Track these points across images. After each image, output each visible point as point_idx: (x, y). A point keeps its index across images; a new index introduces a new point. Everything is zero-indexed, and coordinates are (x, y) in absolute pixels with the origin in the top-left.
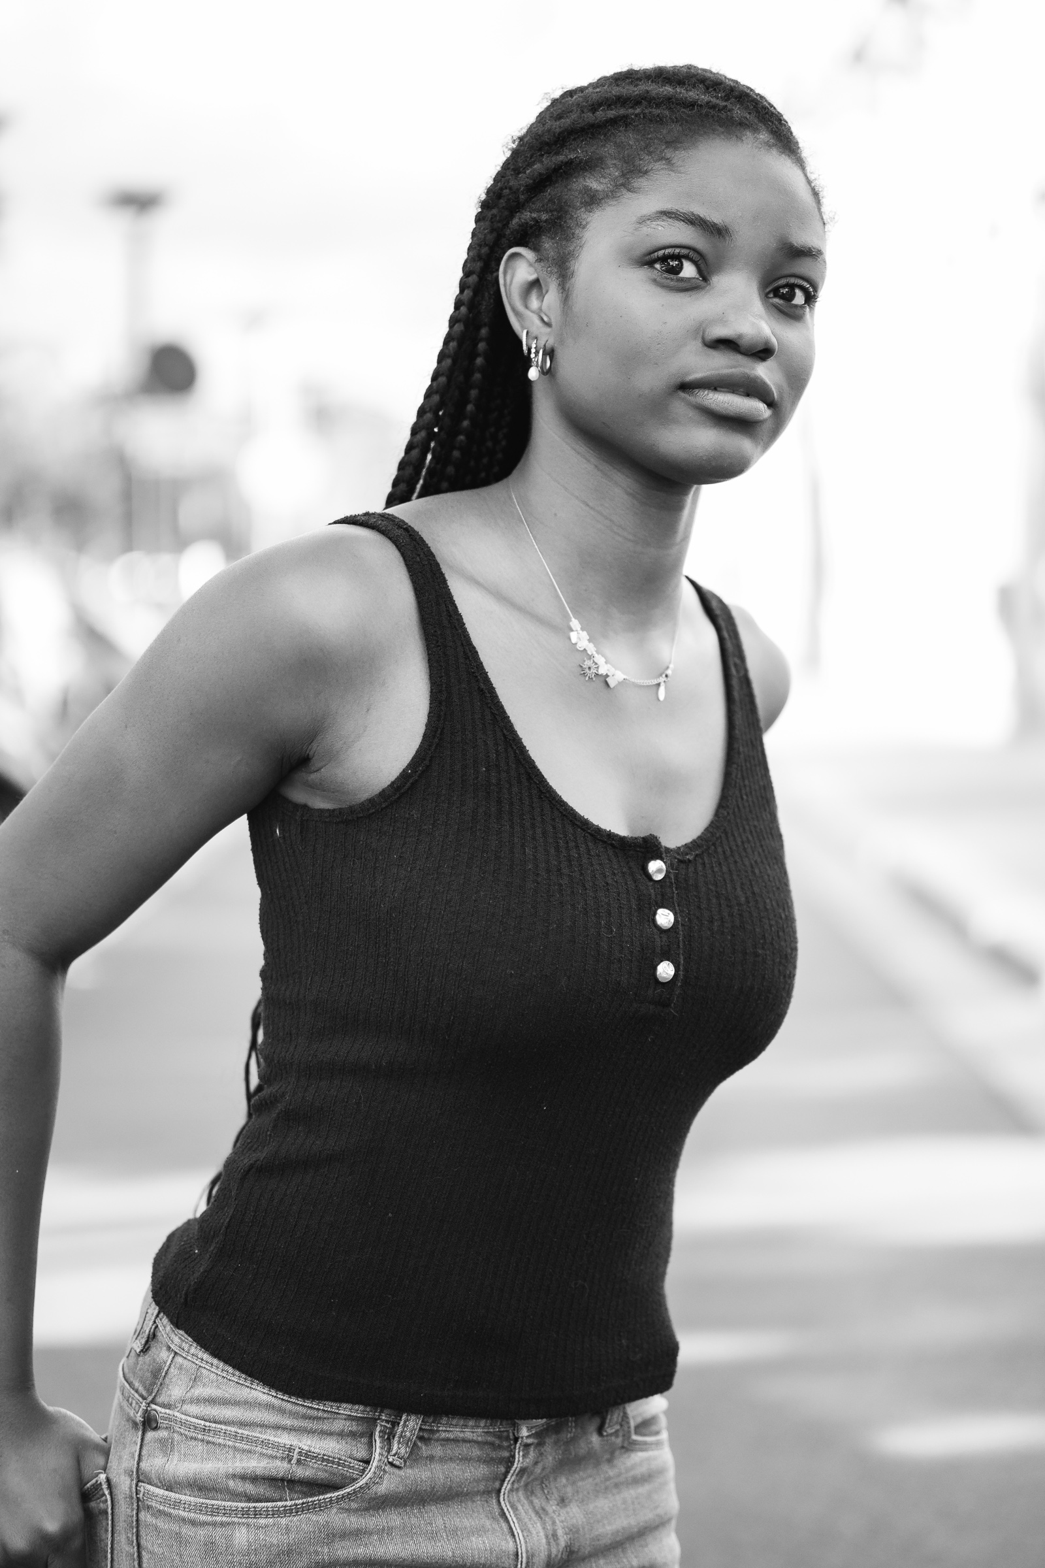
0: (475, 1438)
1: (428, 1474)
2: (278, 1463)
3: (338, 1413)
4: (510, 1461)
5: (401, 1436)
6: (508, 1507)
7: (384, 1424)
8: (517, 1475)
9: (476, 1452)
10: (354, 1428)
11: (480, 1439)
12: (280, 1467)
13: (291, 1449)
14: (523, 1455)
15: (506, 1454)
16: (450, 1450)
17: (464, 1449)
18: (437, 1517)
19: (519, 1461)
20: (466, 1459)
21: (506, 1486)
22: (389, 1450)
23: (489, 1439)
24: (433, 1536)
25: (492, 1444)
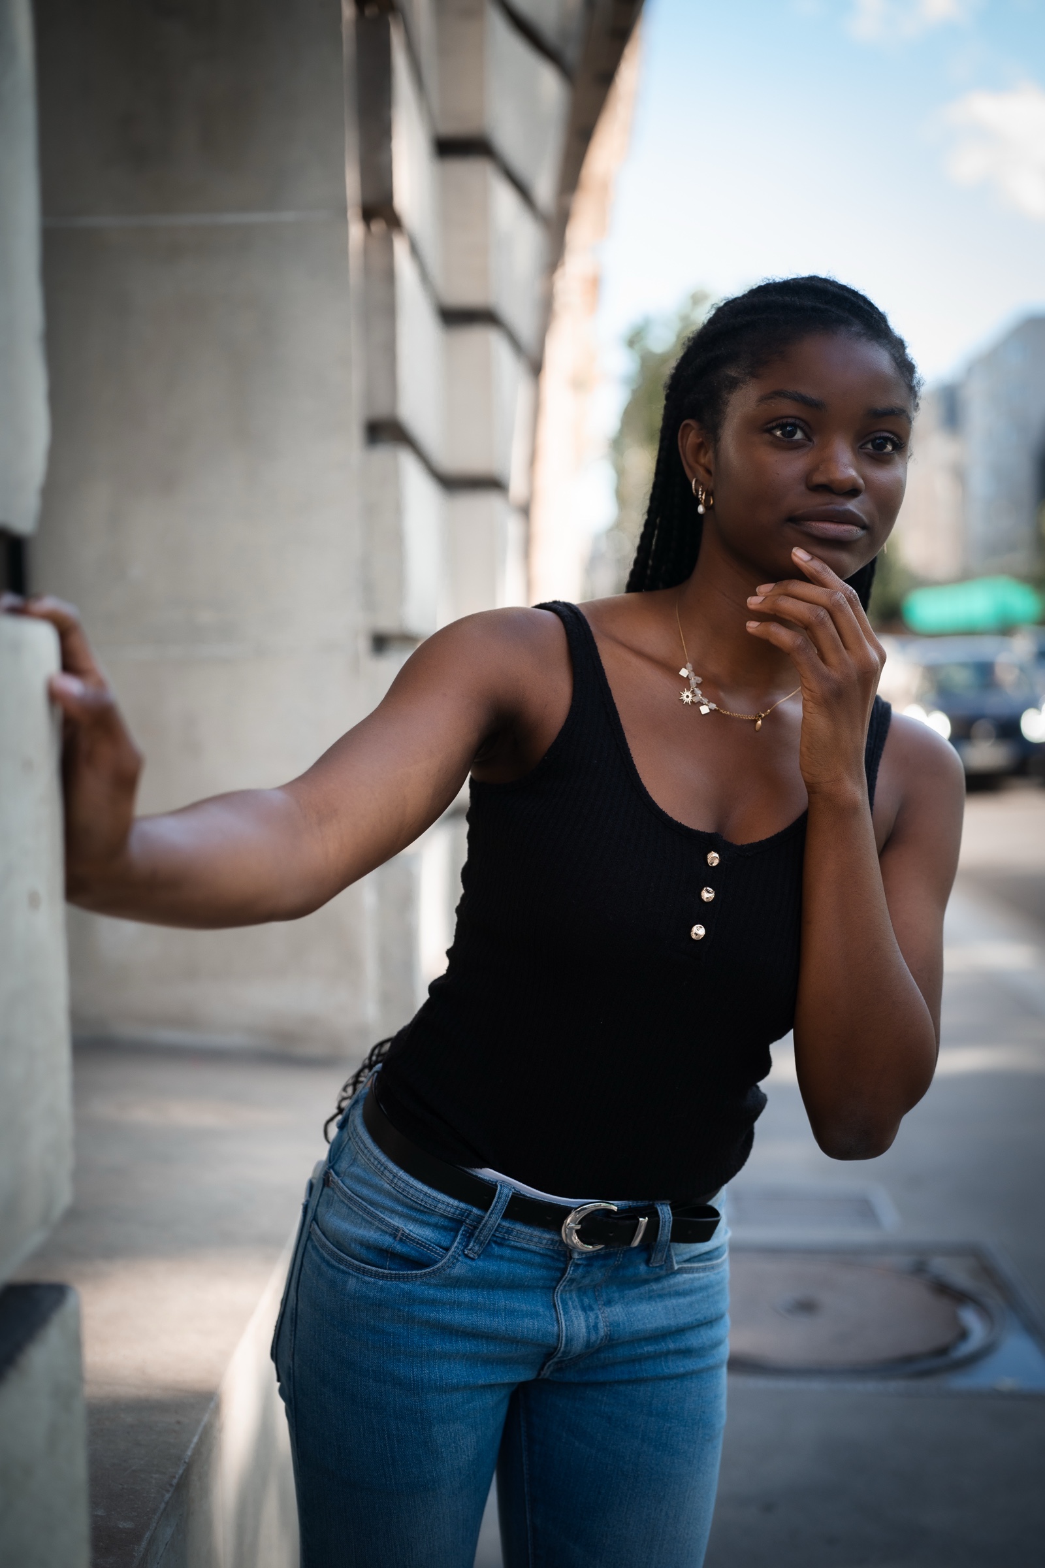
0: (537, 1250)
1: (495, 1268)
2: (387, 1237)
3: (434, 1211)
4: (564, 1271)
5: (477, 1238)
6: (559, 1302)
7: (468, 1226)
8: (568, 1281)
9: (538, 1259)
10: (446, 1223)
11: (541, 1252)
12: (387, 1241)
13: (397, 1230)
14: (573, 1270)
15: (562, 1266)
16: (516, 1254)
17: (529, 1256)
18: (501, 1300)
19: (569, 1273)
20: (528, 1264)
21: (560, 1288)
22: (467, 1245)
23: (549, 1253)
24: (493, 1312)
25: (552, 1257)
